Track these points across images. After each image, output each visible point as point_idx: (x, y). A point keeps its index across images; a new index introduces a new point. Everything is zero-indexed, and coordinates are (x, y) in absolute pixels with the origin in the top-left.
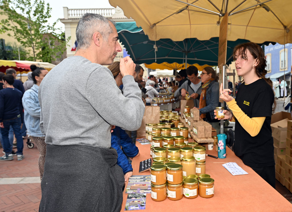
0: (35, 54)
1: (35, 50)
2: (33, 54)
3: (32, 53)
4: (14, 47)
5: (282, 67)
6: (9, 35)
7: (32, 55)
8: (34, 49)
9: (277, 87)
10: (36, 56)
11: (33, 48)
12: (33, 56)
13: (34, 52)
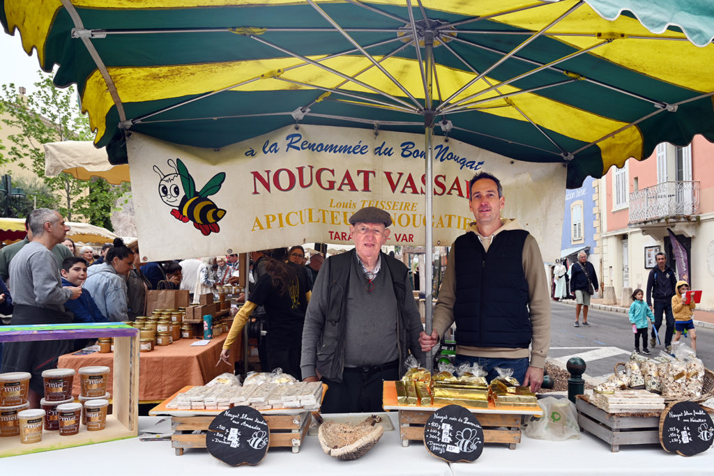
0: (71, 202)
1: (71, 196)
2: (67, 204)
3: (64, 200)
4: (30, 187)
5: (575, 236)
6: (22, 165)
7: (65, 204)
8: (68, 194)
9: (560, 277)
10: (71, 207)
11: (67, 191)
12: (66, 207)
13: (69, 199)
